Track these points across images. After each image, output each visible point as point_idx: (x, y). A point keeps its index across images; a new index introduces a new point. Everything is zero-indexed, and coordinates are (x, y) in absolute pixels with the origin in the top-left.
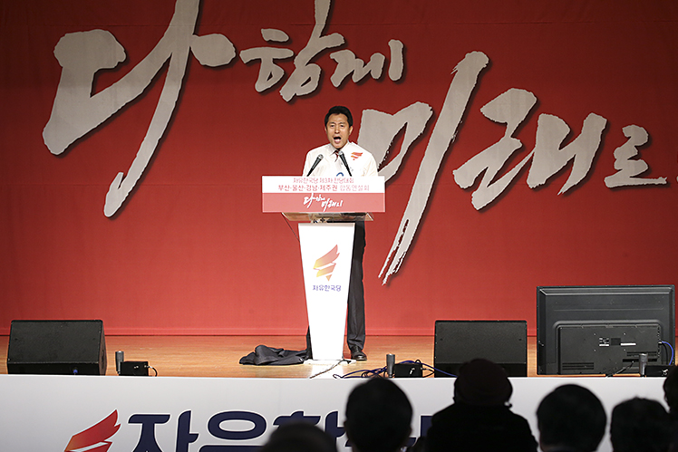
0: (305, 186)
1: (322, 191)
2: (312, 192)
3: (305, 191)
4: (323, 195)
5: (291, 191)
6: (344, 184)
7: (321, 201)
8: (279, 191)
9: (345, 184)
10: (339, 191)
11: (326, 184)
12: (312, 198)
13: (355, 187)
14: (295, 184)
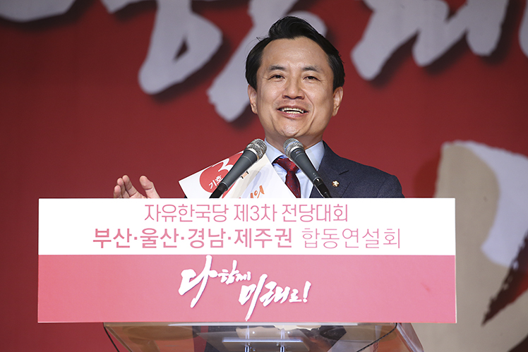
0: (183, 230)
1: (241, 250)
2: (207, 251)
3: (183, 249)
4: (246, 263)
5: (136, 249)
6: (314, 225)
7: (237, 285)
8: (95, 250)
9: (321, 226)
10: (298, 248)
11: (254, 226)
12: (207, 272)
13: (355, 234)
14: (150, 224)
